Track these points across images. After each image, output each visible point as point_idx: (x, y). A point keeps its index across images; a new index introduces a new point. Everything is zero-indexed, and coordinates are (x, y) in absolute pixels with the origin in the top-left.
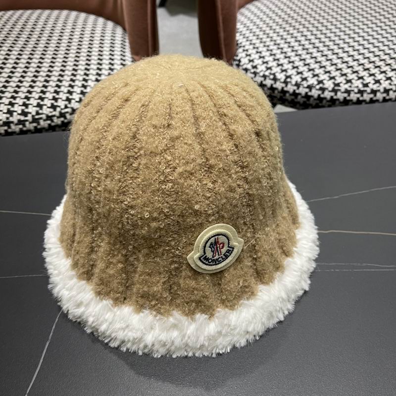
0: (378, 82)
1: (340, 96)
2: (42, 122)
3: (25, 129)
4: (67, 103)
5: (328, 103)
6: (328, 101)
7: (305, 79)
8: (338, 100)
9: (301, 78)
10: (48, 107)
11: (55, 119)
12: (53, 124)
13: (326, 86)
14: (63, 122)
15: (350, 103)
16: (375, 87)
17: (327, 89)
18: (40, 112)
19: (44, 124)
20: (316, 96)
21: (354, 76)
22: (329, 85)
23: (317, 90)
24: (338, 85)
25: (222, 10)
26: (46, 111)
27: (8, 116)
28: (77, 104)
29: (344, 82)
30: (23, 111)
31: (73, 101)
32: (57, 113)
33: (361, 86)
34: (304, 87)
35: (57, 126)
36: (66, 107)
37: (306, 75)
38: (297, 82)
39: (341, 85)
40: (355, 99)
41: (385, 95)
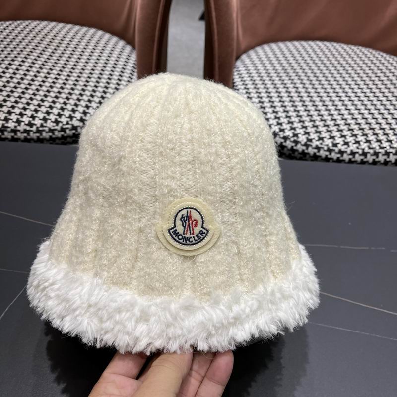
0: (346, 144)
1: (311, 151)
2: (44, 134)
3: (29, 137)
4: (69, 119)
5: (299, 156)
6: (300, 154)
7: (282, 130)
8: (308, 154)
9: (280, 128)
10: (52, 122)
11: (56, 133)
12: (54, 136)
13: (300, 140)
14: (62, 136)
15: (319, 159)
16: (343, 148)
17: (300, 143)
18: (45, 124)
19: (45, 135)
20: (289, 147)
21: (327, 135)
22: (303, 139)
23: (291, 142)
24: (310, 141)
25: (219, 57)
26: (50, 124)
27: (16, 124)
28: (78, 122)
29: (317, 139)
30: (30, 122)
31: (75, 119)
32: (58, 128)
33: (330, 145)
34: (280, 138)
35: (57, 138)
36: (68, 123)
37: (285, 126)
38: (275, 131)
39: (314, 141)
40: (323, 156)
41: (351, 157)
